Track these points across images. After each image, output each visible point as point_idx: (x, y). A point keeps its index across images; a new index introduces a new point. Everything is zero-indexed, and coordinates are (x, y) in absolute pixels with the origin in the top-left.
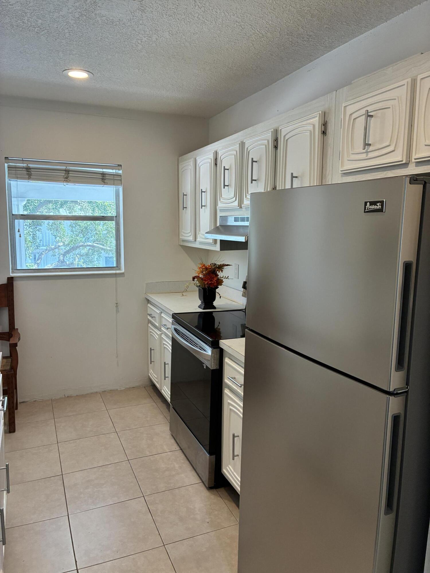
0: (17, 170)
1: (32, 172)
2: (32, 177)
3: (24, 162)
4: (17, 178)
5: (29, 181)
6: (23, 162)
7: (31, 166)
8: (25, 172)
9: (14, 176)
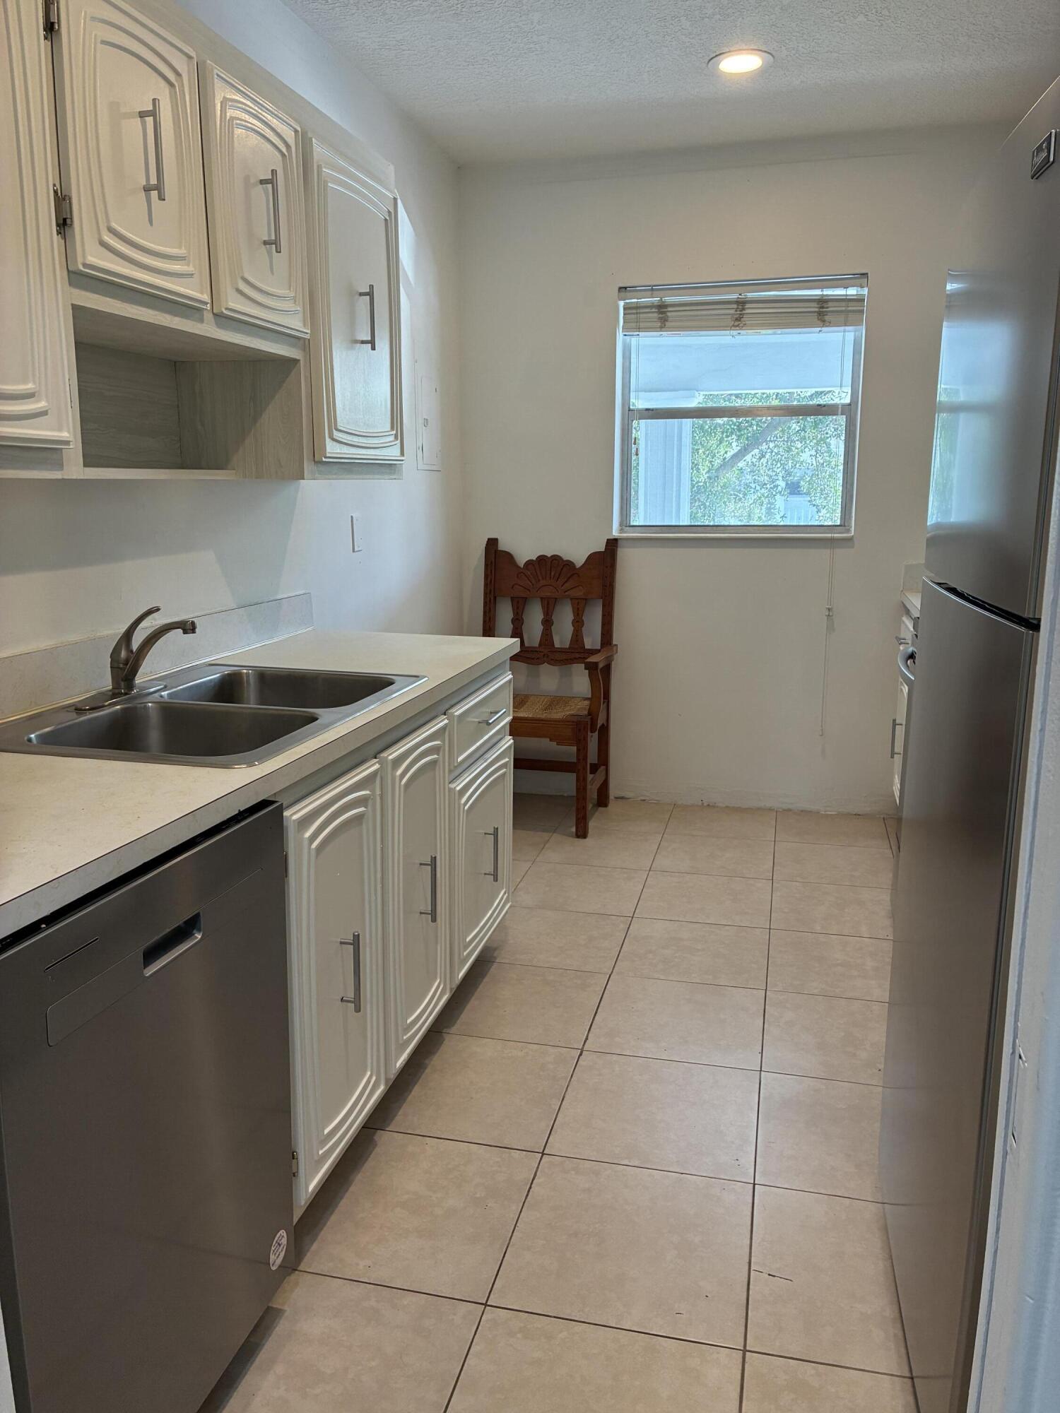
0: (640, 313)
1: (669, 314)
2: (668, 324)
3: (654, 292)
4: (639, 329)
5: (662, 333)
6: (652, 294)
7: (669, 299)
8: (656, 315)
9: (634, 325)
